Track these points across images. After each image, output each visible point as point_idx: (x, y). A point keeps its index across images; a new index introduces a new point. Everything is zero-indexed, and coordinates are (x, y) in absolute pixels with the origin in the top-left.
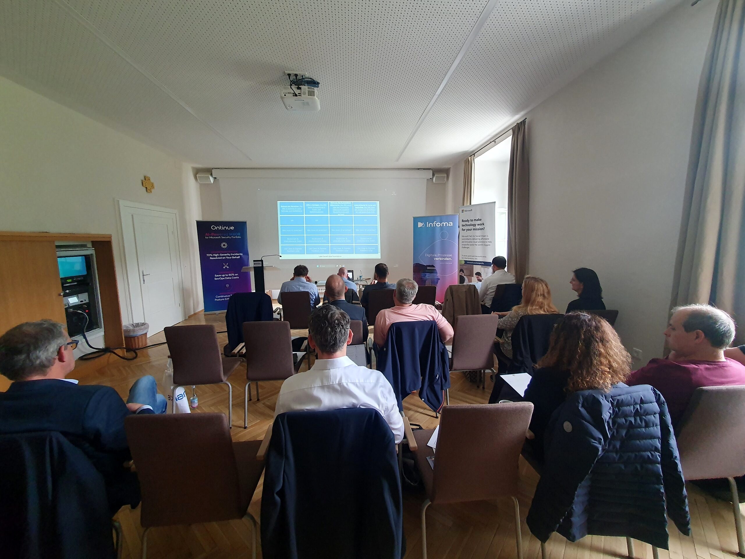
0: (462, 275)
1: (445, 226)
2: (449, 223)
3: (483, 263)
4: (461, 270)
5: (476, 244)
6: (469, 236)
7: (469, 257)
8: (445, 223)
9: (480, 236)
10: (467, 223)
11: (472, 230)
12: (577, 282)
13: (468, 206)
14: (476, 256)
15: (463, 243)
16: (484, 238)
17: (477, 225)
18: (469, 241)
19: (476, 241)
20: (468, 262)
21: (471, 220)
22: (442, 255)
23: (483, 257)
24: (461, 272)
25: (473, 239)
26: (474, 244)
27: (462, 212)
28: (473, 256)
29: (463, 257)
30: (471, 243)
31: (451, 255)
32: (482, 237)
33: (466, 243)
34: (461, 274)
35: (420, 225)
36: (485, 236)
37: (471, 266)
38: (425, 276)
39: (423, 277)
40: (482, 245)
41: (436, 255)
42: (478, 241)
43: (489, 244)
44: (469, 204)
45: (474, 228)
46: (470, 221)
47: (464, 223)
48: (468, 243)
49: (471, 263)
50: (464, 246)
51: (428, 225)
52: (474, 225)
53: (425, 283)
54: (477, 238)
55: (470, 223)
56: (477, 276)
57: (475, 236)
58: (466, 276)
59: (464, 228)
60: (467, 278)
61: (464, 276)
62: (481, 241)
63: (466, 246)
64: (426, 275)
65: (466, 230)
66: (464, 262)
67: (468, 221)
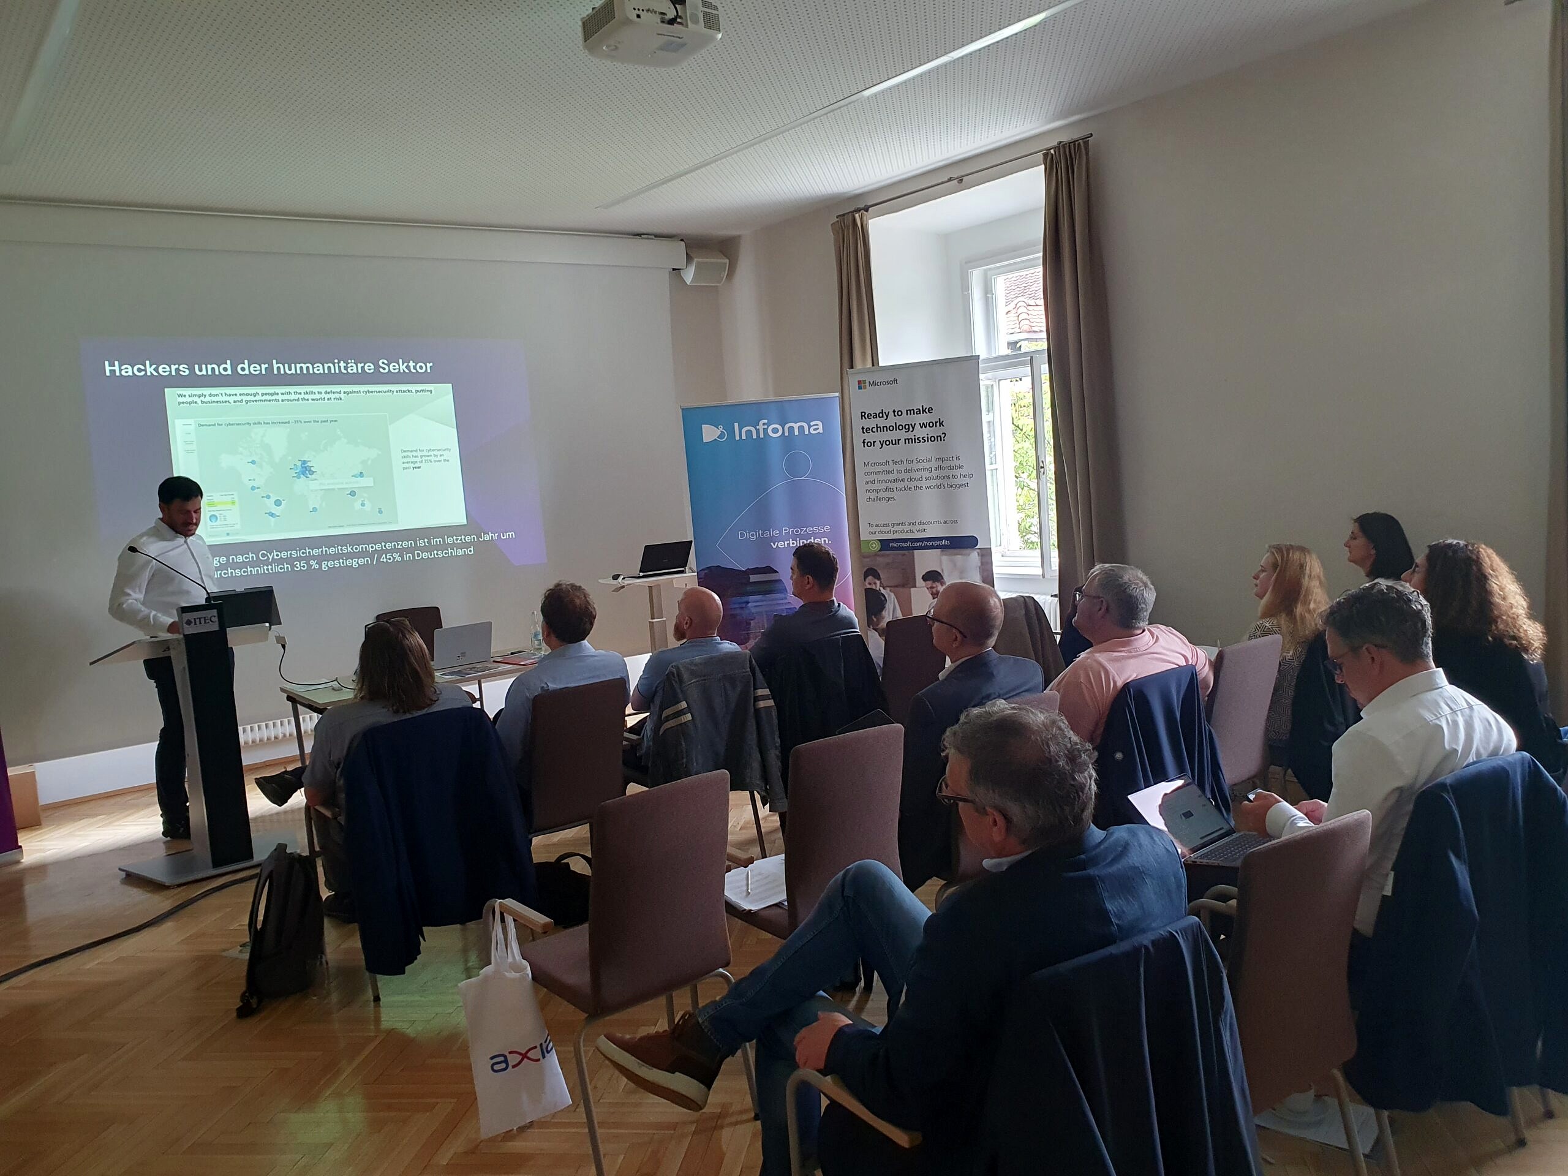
0: (874, 588)
1: (797, 433)
2: (812, 424)
3: (948, 543)
4: (871, 572)
5: (919, 483)
6: (891, 462)
7: (896, 528)
8: (796, 426)
9: (930, 460)
10: (881, 422)
11: (902, 442)
12: (1361, 541)
13: (867, 371)
14: (920, 523)
15: (870, 486)
16: (946, 464)
17: (918, 426)
18: (891, 477)
19: (917, 475)
20: (895, 545)
21: (894, 411)
22: (797, 531)
23: (945, 522)
24: (870, 578)
25: (907, 471)
27: (860, 388)
28: (909, 524)
29: (875, 529)
30: (901, 485)
31: (827, 528)
32: (940, 463)
33: (884, 486)
34: (870, 584)
35: (710, 433)
36: (948, 459)
37: (904, 555)
38: (744, 605)
39: (738, 611)
40: (939, 487)
41: (776, 533)
42: (926, 474)
43: (967, 480)
44: (869, 365)
45: (910, 435)
46: (891, 414)
47: (871, 423)
48: (890, 485)
49: (904, 545)
50: (873, 495)
51: (741, 433)
52: (909, 427)
53: (748, 629)
54: (920, 466)
55: (892, 420)
56: (929, 583)
57: (915, 461)
58: (888, 589)
59: (869, 437)
60: (893, 595)
61: (883, 591)
62: (935, 474)
63: (881, 495)
64: (748, 603)
65: (878, 444)
66: (876, 547)
67: (883, 414)
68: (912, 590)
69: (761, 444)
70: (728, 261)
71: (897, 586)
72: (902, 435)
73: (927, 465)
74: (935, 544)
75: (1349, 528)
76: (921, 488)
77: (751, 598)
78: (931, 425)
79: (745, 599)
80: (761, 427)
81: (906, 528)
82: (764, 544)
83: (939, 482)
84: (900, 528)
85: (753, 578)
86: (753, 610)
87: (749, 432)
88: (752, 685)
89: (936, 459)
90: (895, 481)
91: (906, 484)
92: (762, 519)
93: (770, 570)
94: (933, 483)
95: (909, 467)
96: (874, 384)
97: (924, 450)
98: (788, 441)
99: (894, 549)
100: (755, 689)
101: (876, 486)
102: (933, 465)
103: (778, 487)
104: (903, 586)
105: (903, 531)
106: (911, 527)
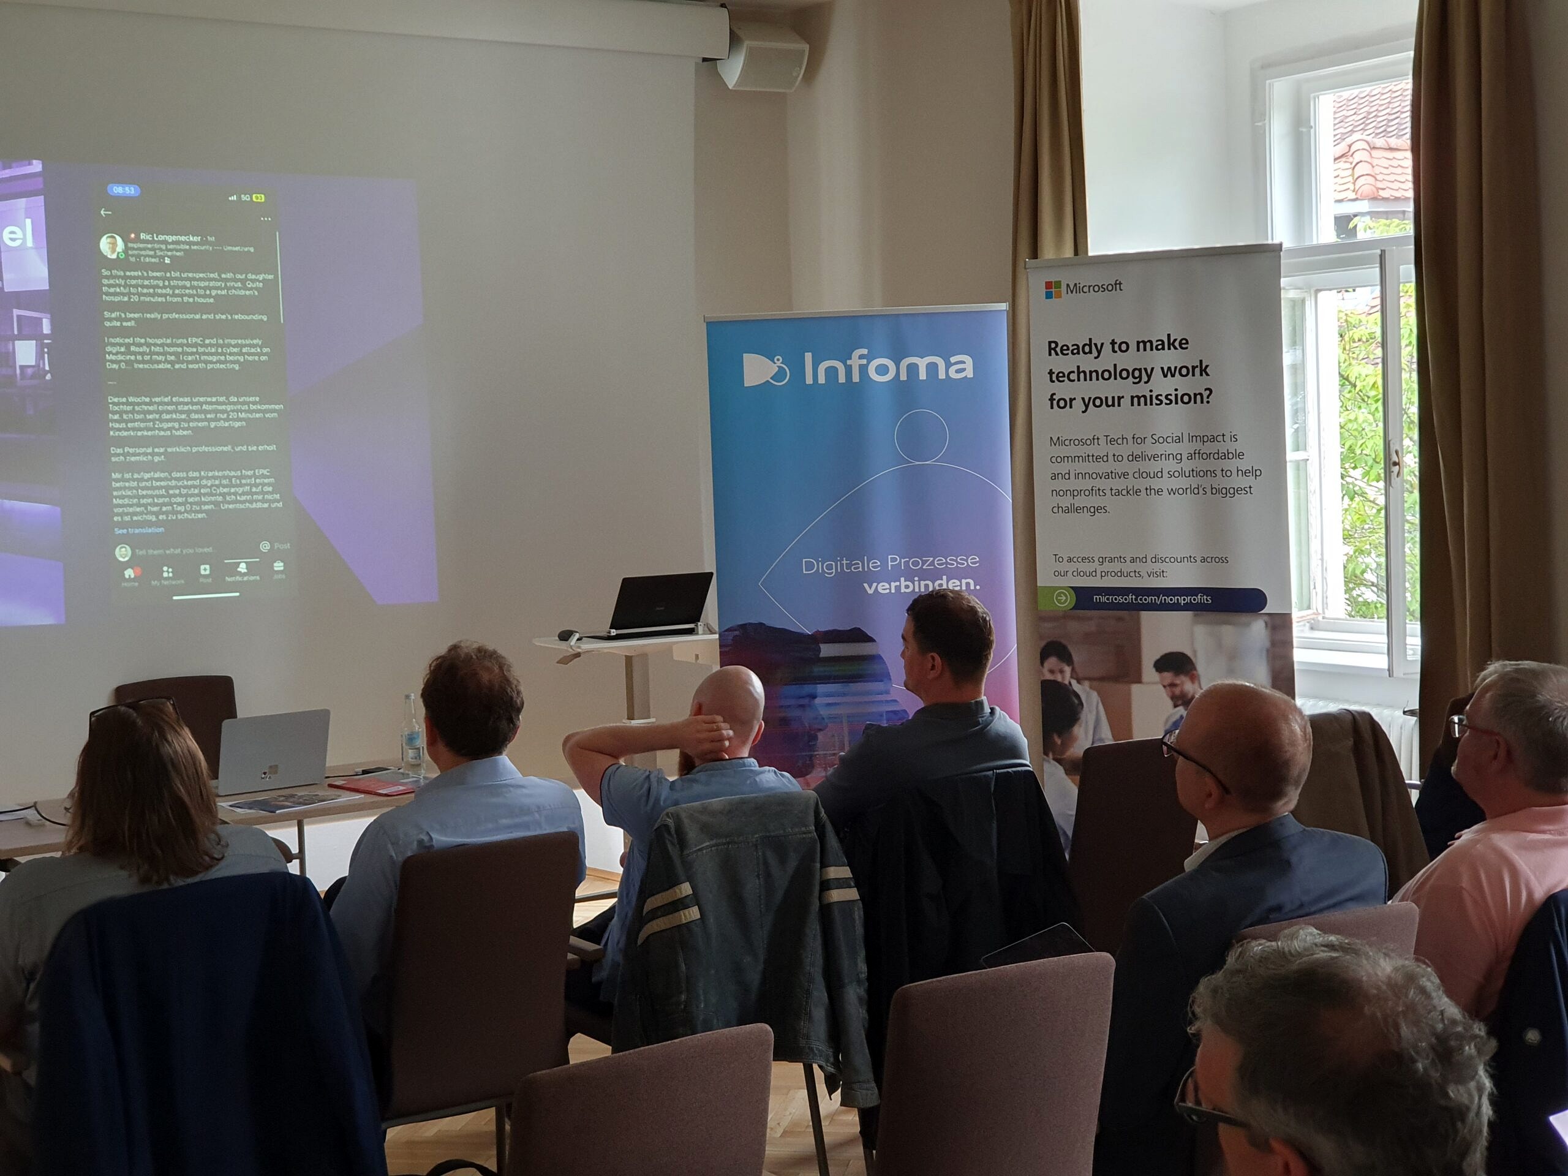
0: (1059, 678)
1: (923, 376)
2: (953, 359)
3: (1207, 599)
4: (1054, 650)
5: (1156, 484)
6: (1102, 441)
7: (1107, 567)
8: (922, 363)
9: (1179, 440)
10: (1087, 362)
11: (1125, 402)
13: (1064, 264)
14: (1156, 560)
15: (1061, 485)
16: (1209, 448)
17: (1157, 373)
18: (1102, 467)
19: (1153, 467)
20: (1104, 599)
21: (1113, 343)
22: (916, 564)
23: (1204, 560)
24: (1052, 662)
25: (1134, 458)
26: (1141, 484)
27: (1049, 296)
28: (1133, 560)
29: (1064, 566)
30: (1119, 484)
31: (973, 561)
32: (1198, 446)
33: (1087, 484)
34: (1052, 672)
35: (757, 370)
36: (1214, 439)
37: (1120, 619)
38: (806, 701)
39: (795, 713)
40: (1195, 491)
41: (874, 565)
42: (1171, 465)
43: (1250, 480)
44: (1068, 252)
45: (1142, 389)
46: (1107, 347)
47: (1066, 363)
48: (1099, 483)
49: (1121, 599)
50: (1066, 502)
51: (817, 372)
52: (1141, 375)
53: (812, 748)
54: (1160, 449)
55: (1108, 360)
56: (1168, 676)
57: (1149, 440)
58: (1087, 683)
59: (1064, 390)
60: (1095, 694)
61: (1076, 686)
62: (1187, 465)
63: (1080, 501)
64: (813, 697)
65: (1078, 405)
66: (1067, 601)
67: (1091, 348)
68: (1135, 688)
69: (855, 394)
70: (806, 47)
71: (1102, 679)
72: (1125, 388)
73: (1173, 448)
74: (1183, 601)
76: (1158, 492)
77: (821, 688)
78: (1185, 371)
79: (808, 689)
80: (855, 362)
81: (1128, 567)
82: (852, 586)
83: (1194, 482)
84: (1116, 567)
85: (827, 650)
86: (824, 712)
87: (832, 372)
88: (818, 859)
89: (1191, 438)
90: (1108, 476)
91: (1130, 482)
92: (850, 536)
93: (858, 636)
94: (1183, 483)
95: (1137, 450)
96: (1076, 289)
97: (1169, 420)
98: (905, 390)
99: (1101, 606)
100: (824, 865)
101: (1073, 484)
102: (1186, 448)
103: (883, 477)
104: (1116, 679)
105: (1121, 573)
106: (1137, 566)
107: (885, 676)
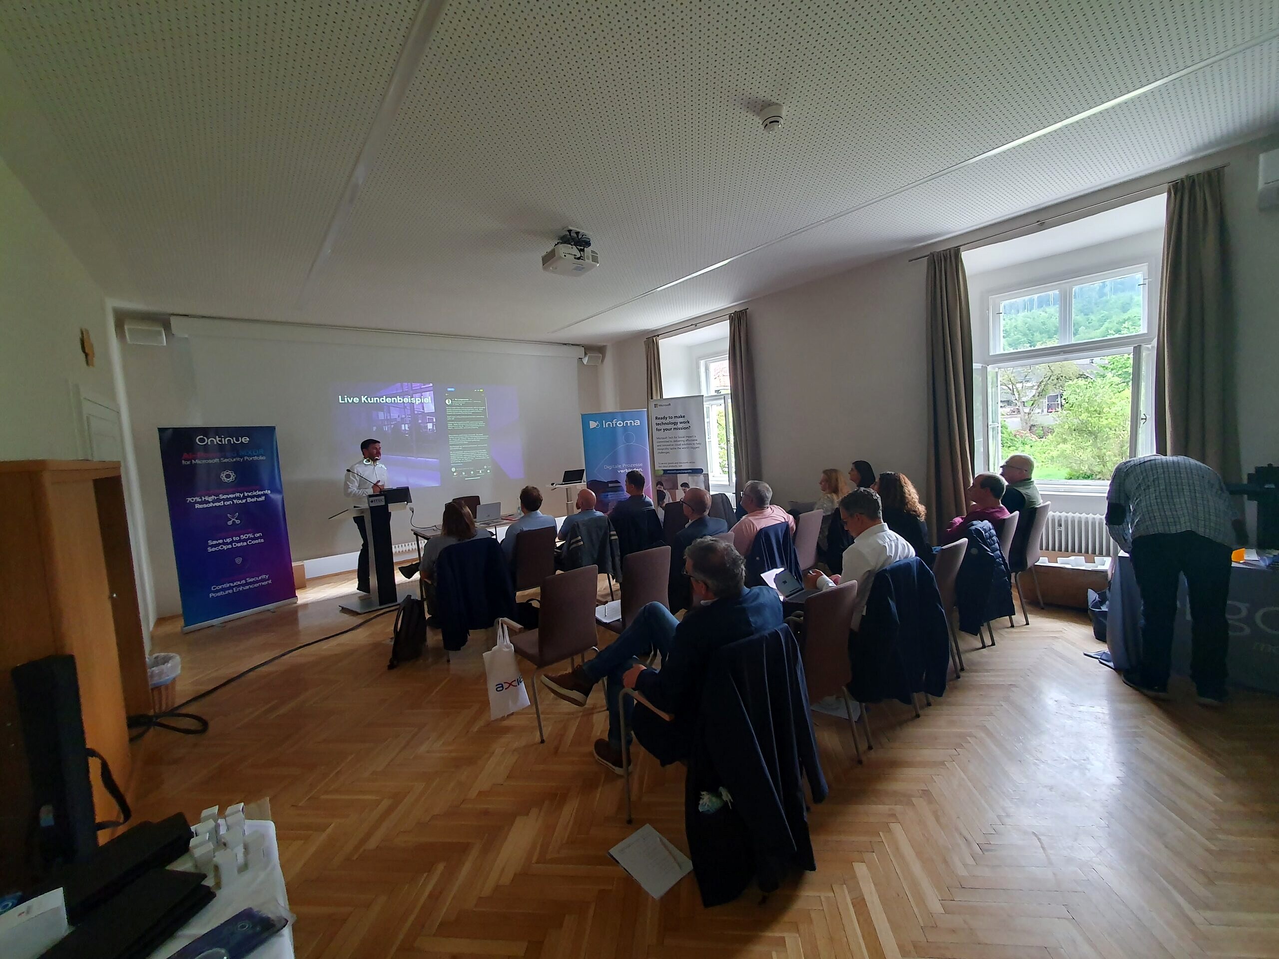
0: (661, 489)
1: (629, 425)
2: (635, 421)
3: (691, 471)
4: (659, 483)
5: (679, 446)
6: (668, 438)
7: (670, 465)
8: (629, 422)
9: (684, 437)
10: (664, 421)
11: (672, 429)
12: (855, 472)
13: (658, 400)
14: (680, 463)
15: (659, 448)
16: (690, 439)
17: (679, 423)
18: (668, 444)
19: (679, 443)
21: (669, 417)
23: (690, 463)
24: (659, 486)
25: (675, 441)
26: (676, 447)
27: (655, 407)
29: (661, 465)
30: (672, 447)
31: (641, 465)
32: (688, 438)
33: (665, 447)
34: (659, 488)
35: (593, 424)
36: (691, 437)
37: (673, 476)
40: (688, 448)
41: (619, 466)
42: (683, 443)
43: (699, 445)
44: (659, 398)
45: (675, 427)
47: (659, 421)
48: (667, 447)
49: (673, 472)
50: (660, 451)
51: (606, 425)
52: (675, 424)
54: (680, 439)
55: (668, 420)
56: (683, 488)
57: (678, 437)
58: (667, 490)
59: (659, 427)
60: (668, 493)
61: (664, 491)
62: (686, 443)
63: (663, 451)
64: (607, 496)
65: (662, 430)
66: (662, 472)
67: (664, 418)
69: (614, 429)
70: (601, 355)
71: (670, 489)
72: (673, 426)
73: (683, 439)
74: (686, 471)
75: (851, 466)
76: (680, 448)
77: (609, 493)
78: (685, 423)
79: (606, 494)
80: (614, 422)
81: (674, 465)
82: (615, 471)
83: (687, 446)
84: (672, 465)
85: (610, 485)
86: (610, 499)
87: (609, 424)
89: (686, 437)
90: (669, 445)
91: (674, 447)
92: (614, 460)
93: (617, 482)
94: (685, 446)
95: (675, 439)
96: (661, 405)
97: (682, 433)
98: (625, 428)
99: (669, 473)
100: (610, 531)
101: (662, 447)
102: (685, 439)
103: (621, 447)
104: (673, 489)
105: (673, 466)
106: (676, 464)
107: (623, 490)
